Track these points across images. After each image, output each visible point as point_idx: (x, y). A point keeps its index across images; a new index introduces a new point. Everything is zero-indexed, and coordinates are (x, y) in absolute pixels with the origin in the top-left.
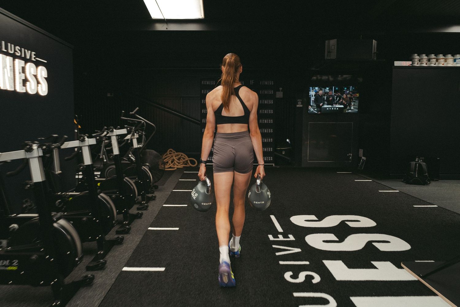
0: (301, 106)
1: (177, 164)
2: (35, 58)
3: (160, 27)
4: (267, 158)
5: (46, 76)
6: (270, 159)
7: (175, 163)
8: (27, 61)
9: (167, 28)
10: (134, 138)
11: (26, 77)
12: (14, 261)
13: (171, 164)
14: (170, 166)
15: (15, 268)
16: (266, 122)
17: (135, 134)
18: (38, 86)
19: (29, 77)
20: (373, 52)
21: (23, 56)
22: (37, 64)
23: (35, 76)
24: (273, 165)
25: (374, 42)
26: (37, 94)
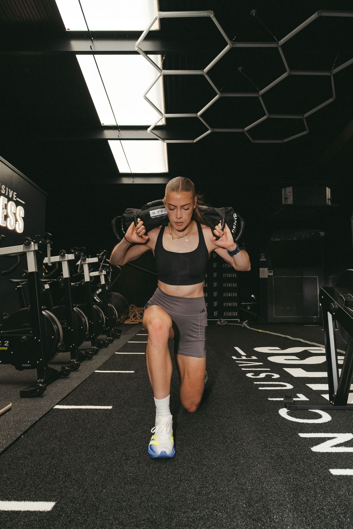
0: (265, 260)
1: (139, 318)
2: (15, 198)
3: (126, 181)
4: (232, 313)
5: (23, 216)
6: (235, 314)
7: (137, 318)
8: (9, 199)
9: (133, 182)
10: (102, 275)
11: (7, 213)
12: (5, 342)
13: (133, 319)
14: (132, 320)
15: (6, 349)
16: (229, 276)
17: (103, 271)
18: (16, 224)
19: (10, 214)
20: (327, 198)
21: (7, 194)
22: (18, 204)
23: (15, 214)
24: (238, 320)
25: (328, 190)
26: (14, 231)
